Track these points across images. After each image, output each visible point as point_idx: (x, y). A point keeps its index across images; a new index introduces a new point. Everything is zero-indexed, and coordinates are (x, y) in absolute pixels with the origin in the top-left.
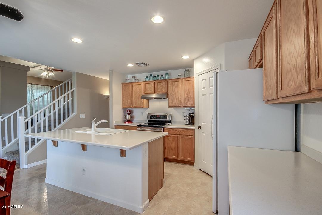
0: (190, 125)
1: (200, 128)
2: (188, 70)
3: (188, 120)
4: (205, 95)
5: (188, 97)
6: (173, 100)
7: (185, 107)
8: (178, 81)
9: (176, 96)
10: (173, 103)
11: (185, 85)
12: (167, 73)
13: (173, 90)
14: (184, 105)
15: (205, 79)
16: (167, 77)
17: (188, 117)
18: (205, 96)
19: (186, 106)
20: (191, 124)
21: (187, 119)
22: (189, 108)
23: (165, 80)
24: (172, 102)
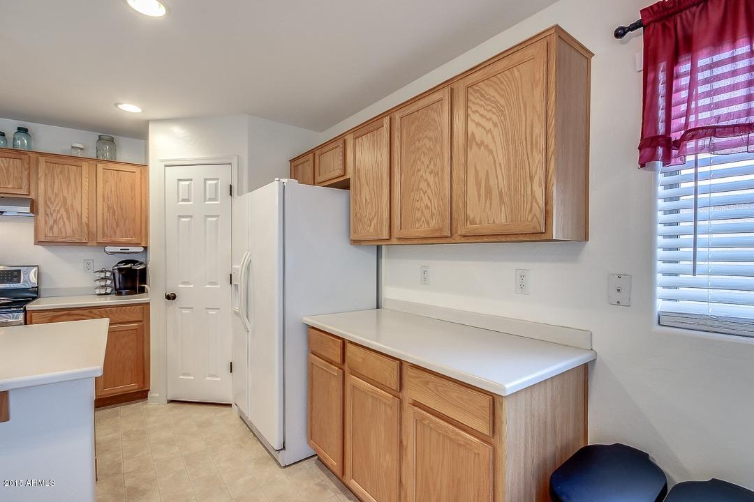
0: (119, 294)
1: (172, 297)
2: (112, 141)
3: (109, 282)
4: (191, 217)
5: (114, 215)
6: (55, 221)
7: (103, 245)
8: (79, 164)
9: (67, 211)
10: (55, 229)
11: (105, 182)
12: (22, 130)
13: (56, 190)
14: (100, 240)
15: (191, 180)
16: (22, 142)
17: (108, 274)
18: (188, 219)
19: (108, 240)
20: (124, 291)
21: (105, 279)
22: (118, 249)
23: (18, 153)
24: (52, 228)
